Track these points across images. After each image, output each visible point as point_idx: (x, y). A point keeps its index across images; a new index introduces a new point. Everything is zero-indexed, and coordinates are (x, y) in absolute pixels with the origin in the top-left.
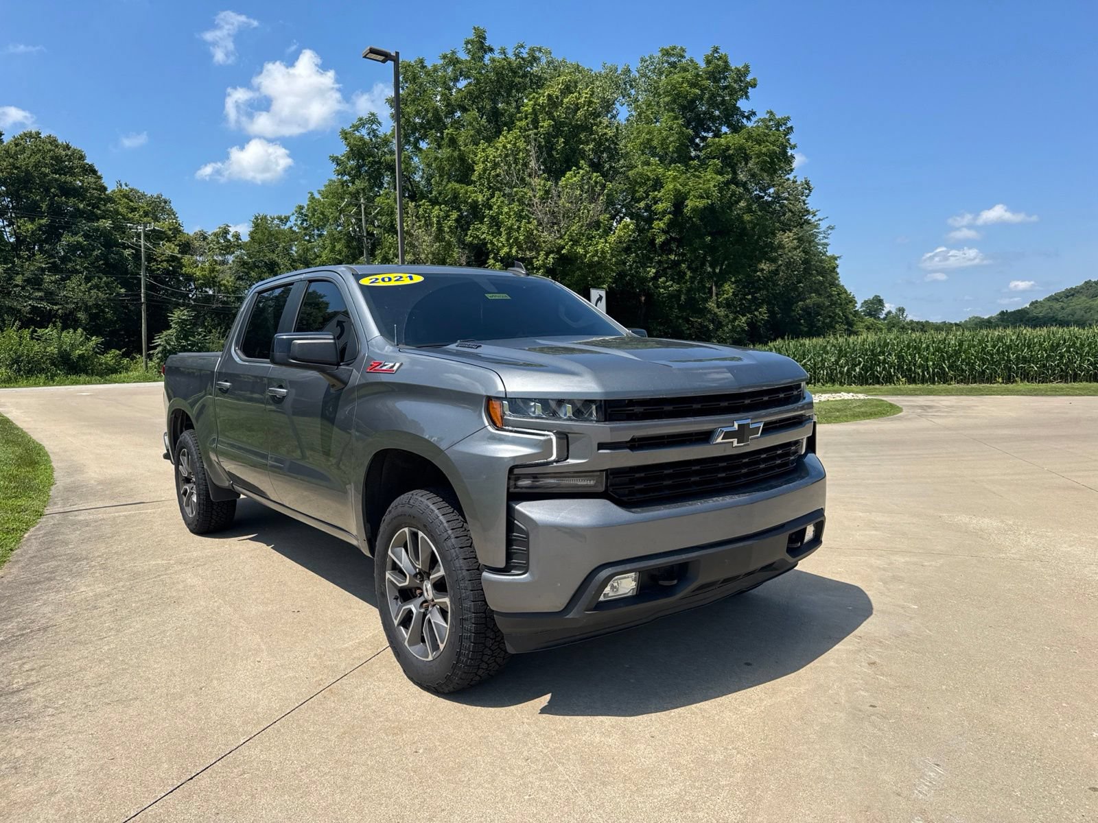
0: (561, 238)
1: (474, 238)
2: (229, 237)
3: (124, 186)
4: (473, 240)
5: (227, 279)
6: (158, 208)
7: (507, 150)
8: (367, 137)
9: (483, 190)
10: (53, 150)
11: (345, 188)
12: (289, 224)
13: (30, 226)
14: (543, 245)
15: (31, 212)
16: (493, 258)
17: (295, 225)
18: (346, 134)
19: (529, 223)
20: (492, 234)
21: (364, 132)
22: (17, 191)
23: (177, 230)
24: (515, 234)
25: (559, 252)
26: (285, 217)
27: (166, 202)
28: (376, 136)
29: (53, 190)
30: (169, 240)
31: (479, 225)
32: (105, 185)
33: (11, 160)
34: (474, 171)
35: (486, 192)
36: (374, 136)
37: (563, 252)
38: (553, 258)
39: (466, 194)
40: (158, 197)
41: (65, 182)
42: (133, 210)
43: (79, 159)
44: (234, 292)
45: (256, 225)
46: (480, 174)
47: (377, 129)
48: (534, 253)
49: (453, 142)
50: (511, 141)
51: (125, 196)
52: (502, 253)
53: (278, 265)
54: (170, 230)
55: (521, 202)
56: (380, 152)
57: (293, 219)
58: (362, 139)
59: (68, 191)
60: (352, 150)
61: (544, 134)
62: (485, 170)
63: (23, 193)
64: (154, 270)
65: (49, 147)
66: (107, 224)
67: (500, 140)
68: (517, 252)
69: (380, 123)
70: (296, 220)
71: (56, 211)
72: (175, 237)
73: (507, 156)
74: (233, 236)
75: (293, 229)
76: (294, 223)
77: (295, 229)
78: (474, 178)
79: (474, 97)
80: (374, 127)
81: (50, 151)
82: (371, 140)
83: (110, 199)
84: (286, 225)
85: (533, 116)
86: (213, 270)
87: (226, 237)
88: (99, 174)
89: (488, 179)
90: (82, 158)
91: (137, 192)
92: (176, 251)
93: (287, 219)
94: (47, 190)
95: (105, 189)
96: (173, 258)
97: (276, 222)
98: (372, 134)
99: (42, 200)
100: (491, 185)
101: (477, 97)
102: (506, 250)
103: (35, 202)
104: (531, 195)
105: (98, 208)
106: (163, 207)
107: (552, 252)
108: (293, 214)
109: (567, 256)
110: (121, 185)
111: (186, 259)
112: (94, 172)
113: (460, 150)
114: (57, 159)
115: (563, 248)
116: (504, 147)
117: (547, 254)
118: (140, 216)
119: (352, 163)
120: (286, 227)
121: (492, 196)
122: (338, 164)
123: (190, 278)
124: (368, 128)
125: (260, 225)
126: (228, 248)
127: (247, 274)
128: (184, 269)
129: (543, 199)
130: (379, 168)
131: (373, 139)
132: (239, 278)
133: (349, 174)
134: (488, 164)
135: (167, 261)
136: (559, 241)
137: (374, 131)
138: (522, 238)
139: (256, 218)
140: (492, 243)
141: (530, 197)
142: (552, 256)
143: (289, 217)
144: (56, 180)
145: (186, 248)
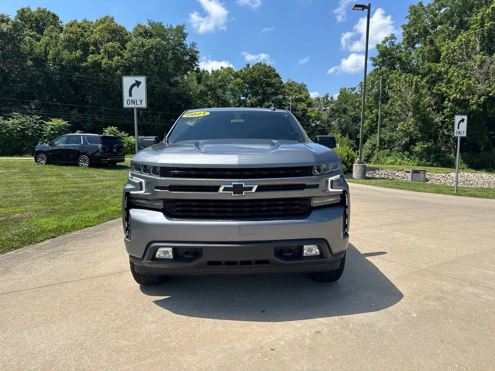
0: (490, 87)
1: (438, 90)
2: (329, 99)
3: (290, 81)
4: (437, 92)
5: (325, 117)
6: (302, 88)
7: (462, 42)
8: (388, 46)
9: (445, 65)
10: (264, 69)
11: (376, 71)
12: (355, 91)
13: (255, 99)
14: (478, 91)
15: (255, 94)
16: (448, 100)
17: (359, 91)
18: (379, 46)
19: (470, 80)
20: (447, 88)
21: (387, 44)
22: (252, 86)
23: (307, 97)
24: (460, 87)
25: (488, 95)
26: (354, 88)
27: (305, 86)
28: (393, 45)
29: (264, 85)
30: (304, 102)
31: (441, 84)
32: (283, 81)
33: (251, 75)
34: (441, 55)
35: (446, 66)
36: (392, 45)
37: (490, 95)
38: (484, 99)
39: (436, 68)
40: (302, 84)
41: (268, 81)
42: (291, 90)
43: (273, 71)
44: (327, 123)
45: (341, 92)
46: (444, 57)
47: (394, 42)
48: (471, 96)
49: (432, 42)
50: (465, 37)
51: (290, 85)
52: (451, 98)
53: (348, 110)
54: (305, 97)
55: (466, 69)
56: (394, 53)
57: (357, 88)
58: (386, 47)
59: (269, 85)
60: (380, 53)
61: (487, 30)
62: (447, 55)
63: (254, 87)
64: (297, 115)
65: (263, 68)
66: (281, 97)
67: (458, 37)
68: (460, 96)
69: (396, 39)
70: (359, 89)
71: (265, 93)
72: (306, 100)
73: (462, 45)
74: (330, 98)
75: (357, 93)
76: (358, 90)
77: (358, 93)
78: (441, 59)
79: (449, 16)
80: (393, 40)
81: (263, 69)
82: (391, 47)
83: (284, 87)
84: (354, 91)
85: (481, 21)
86: (319, 113)
87: (327, 99)
88: (280, 77)
89: (448, 59)
90: (274, 71)
91: (295, 82)
92: (305, 106)
93: (355, 88)
94: (262, 85)
95: (282, 83)
96: (304, 110)
97: (350, 90)
98: (391, 44)
99: (260, 89)
100: (450, 62)
101: (450, 16)
102: (454, 95)
103: (257, 90)
104: (473, 65)
105: (279, 91)
106: (304, 88)
107: (484, 95)
108: (358, 86)
109: (493, 97)
110: (289, 80)
111: (309, 109)
112: (278, 76)
113: (435, 46)
114: (266, 72)
115: (491, 92)
116: (461, 40)
117: (480, 97)
118: (293, 93)
119: (380, 60)
120: (354, 92)
121: (450, 67)
122: (374, 61)
123: (310, 117)
124: (390, 42)
125: (343, 93)
126: (327, 103)
127: (334, 114)
128: (308, 113)
129: (480, 67)
130: (394, 60)
131: (392, 46)
132: (330, 117)
133: (379, 65)
134: (450, 51)
135: (302, 111)
136: (488, 89)
137: (392, 42)
138: (464, 88)
139: (341, 89)
140: (446, 92)
141: (472, 66)
142: (483, 97)
143: (356, 88)
144: (265, 81)
145: (310, 105)
